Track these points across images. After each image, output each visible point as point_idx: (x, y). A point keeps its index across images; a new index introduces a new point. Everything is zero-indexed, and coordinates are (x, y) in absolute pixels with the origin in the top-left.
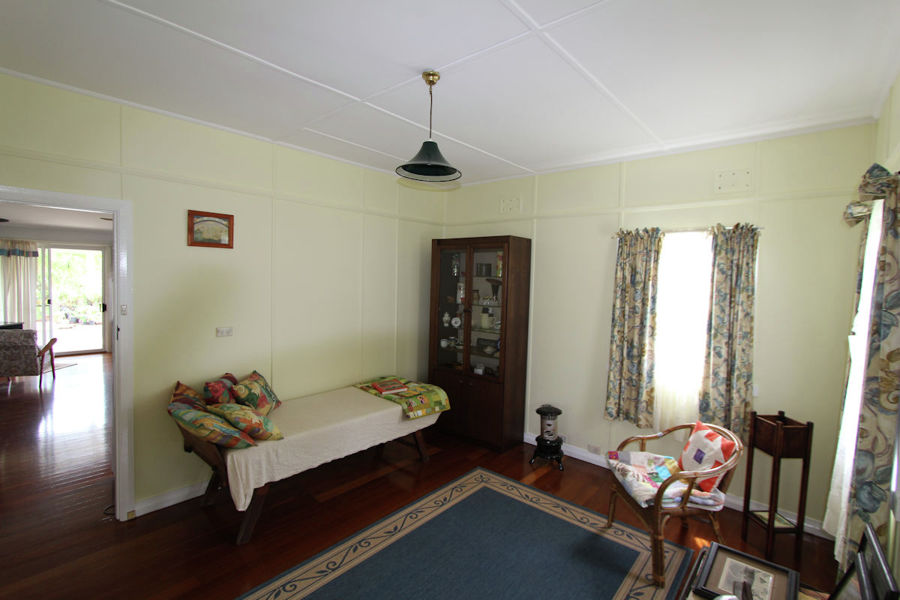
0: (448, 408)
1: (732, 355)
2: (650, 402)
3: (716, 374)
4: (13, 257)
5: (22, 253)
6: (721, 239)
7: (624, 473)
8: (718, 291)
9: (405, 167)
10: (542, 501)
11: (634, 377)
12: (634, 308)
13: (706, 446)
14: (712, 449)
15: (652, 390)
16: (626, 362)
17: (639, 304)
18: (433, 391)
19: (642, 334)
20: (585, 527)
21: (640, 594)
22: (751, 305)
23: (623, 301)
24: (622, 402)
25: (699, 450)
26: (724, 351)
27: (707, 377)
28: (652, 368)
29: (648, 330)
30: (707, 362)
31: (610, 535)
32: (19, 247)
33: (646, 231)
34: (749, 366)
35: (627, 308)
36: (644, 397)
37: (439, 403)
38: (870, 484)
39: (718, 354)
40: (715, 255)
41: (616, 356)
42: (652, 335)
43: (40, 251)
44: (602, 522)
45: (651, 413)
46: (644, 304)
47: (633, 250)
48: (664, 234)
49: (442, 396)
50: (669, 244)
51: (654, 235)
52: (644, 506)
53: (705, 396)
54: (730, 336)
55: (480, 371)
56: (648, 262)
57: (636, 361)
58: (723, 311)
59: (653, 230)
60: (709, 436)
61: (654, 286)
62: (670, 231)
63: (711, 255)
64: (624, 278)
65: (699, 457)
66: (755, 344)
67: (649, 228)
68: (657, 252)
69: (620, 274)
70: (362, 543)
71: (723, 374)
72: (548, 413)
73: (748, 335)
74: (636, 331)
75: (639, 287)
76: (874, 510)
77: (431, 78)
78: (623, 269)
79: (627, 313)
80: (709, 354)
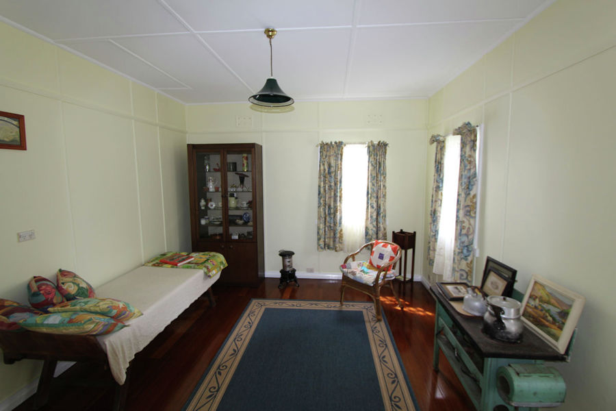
0: (227, 265)
1: (379, 207)
2: (341, 237)
3: (371, 217)
6: (371, 148)
7: (354, 273)
8: (371, 175)
9: (254, 97)
10: (302, 304)
11: (332, 225)
12: (330, 186)
13: (384, 251)
14: (387, 252)
15: (341, 230)
16: (327, 218)
17: (333, 184)
18: (214, 256)
19: (335, 201)
20: (332, 309)
21: (376, 327)
22: (385, 182)
23: (325, 183)
24: (326, 240)
25: (380, 254)
26: (375, 205)
27: (367, 219)
28: (341, 219)
29: (338, 198)
30: (367, 212)
31: (345, 308)
33: (336, 143)
34: (385, 211)
35: (327, 187)
36: (338, 235)
37: (222, 263)
38: (467, 246)
39: (372, 207)
40: (369, 157)
41: (323, 215)
42: (340, 201)
44: (338, 304)
45: (341, 243)
46: (336, 184)
47: (328, 154)
48: (345, 145)
49: (221, 258)
50: (347, 150)
51: (340, 145)
52: (372, 285)
53: (367, 228)
54: (377, 197)
55: (236, 237)
56: (336, 160)
57: (332, 216)
58: (373, 185)
59: (340, 142)
60: (383, 246)
61: (341, 173)
62: (348, 144)
63: (367, 157)
64: (325, 170)
65: (381, 257)
66: (387, 200)
67: (337, 141)
68: (342, 155)
69: (322, 168)
70: (221, 368)
71: (375, 217)
72: (286, 255)
73: (384, 196)
74: (332, 199)
75: (333, 175)
76: (469, 255)
77: (270, 33)
78: (324, 165)
79: (327, 189)
80: (368, 207)
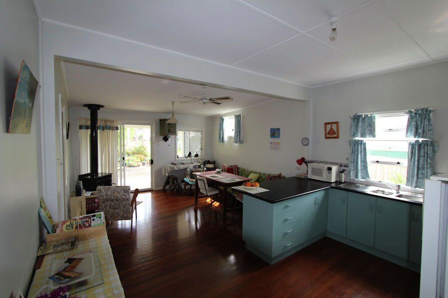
4: (106, 131)
5: (110, 128)
32: (109, 124)
43: (119, 126)
